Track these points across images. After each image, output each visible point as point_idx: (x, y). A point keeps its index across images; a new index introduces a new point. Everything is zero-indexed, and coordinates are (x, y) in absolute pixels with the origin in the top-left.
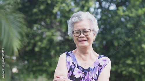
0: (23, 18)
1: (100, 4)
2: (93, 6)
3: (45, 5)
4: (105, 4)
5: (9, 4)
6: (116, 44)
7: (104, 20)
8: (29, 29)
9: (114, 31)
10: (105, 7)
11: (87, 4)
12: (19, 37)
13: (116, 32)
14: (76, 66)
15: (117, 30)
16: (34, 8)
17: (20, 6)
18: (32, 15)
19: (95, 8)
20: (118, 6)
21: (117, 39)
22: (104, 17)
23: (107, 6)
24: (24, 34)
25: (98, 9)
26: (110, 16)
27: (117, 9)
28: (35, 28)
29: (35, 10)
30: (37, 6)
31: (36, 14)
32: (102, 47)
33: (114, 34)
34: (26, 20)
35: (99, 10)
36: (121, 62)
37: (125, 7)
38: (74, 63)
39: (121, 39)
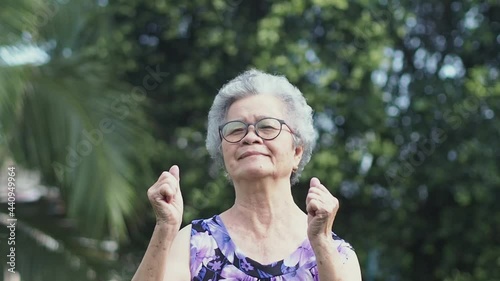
0: (143, 106)
1: (409, 56)
2: (385, 64)
3: (216, 60)
4: (425, 60)
5: (94, 58)
6: (463, 197)
7: (422, 114)
8: (161, 146)
9: (458, 153)
10: (424, 68)
11: (362, 59)
12: (129, 173)
13: (464, 157)
14: (231, 259)
15: (466, 148)
16: (181, 71)
17: (132, 65)
18: (171, 97)
19: (390, 73)
20: (469, 63)
21: (467, 180)
22: (421, 105)
23: (432, 64)
24: (144, 162)
25: (400, 74)
26: (442, 97)
27: (468, 76)
28: (182, 143)
29: (183, 80)
30: (188, 65)
31: (185, 92)
32: (413, 207)
33: (457, 163)
34: (150, 114)
35: (406, 80)
36: (482, 260)
37: (493, 66)
38: (224, 252)
39: (480, 179)
